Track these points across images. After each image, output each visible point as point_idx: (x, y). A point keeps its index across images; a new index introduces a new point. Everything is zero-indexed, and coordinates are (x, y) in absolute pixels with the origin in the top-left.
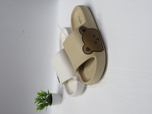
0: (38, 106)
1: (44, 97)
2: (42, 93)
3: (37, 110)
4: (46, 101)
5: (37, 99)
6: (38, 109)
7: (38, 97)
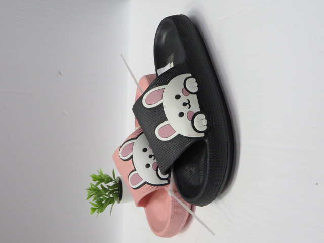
0: (93, 204)
1: (103, 184)
2: (100, 176)
3: (91, 214)
4: (110, 193)
5: (90, 189)
6: (94, 210)
7: (93, 185)
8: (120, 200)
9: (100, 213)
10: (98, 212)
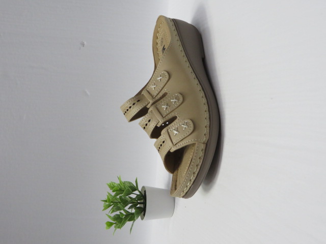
0: (110, 217)
2: (119, 184)
5: (106, 201)
6: (110, 224)
7: (111, 195)
8: (144, 215)
9: (118, 229)
10: (115, 227)
